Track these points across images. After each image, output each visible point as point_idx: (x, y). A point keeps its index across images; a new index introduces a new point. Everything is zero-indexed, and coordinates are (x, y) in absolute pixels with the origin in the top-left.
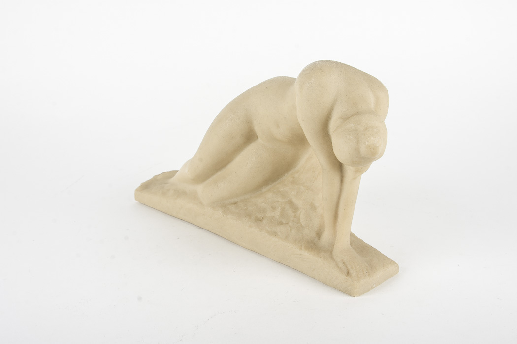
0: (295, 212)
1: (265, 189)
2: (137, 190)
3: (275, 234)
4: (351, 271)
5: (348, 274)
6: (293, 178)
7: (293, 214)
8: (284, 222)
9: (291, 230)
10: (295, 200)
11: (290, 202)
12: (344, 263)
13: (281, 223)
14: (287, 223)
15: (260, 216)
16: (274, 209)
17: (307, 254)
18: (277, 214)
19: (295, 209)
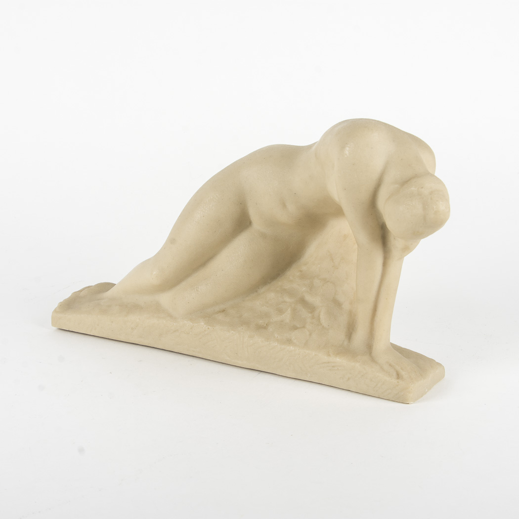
0: (311, 313)
1: (262, 290)
2: (55, 311)
3: (289, 341)
4: (403, 373)
5: (399, 376)
6: (301, 271)
7: (310, 315)
8: (298, 326)
9: (310, 335)
10: (309, 298)
11: (303, 301)
12: (390, 365)
13: (295, 328)
14: (304, 327)
15: (261, 322)
16: (280, 311)
17: (339, 360)
18: (287, 316)
19: (312, 308)
